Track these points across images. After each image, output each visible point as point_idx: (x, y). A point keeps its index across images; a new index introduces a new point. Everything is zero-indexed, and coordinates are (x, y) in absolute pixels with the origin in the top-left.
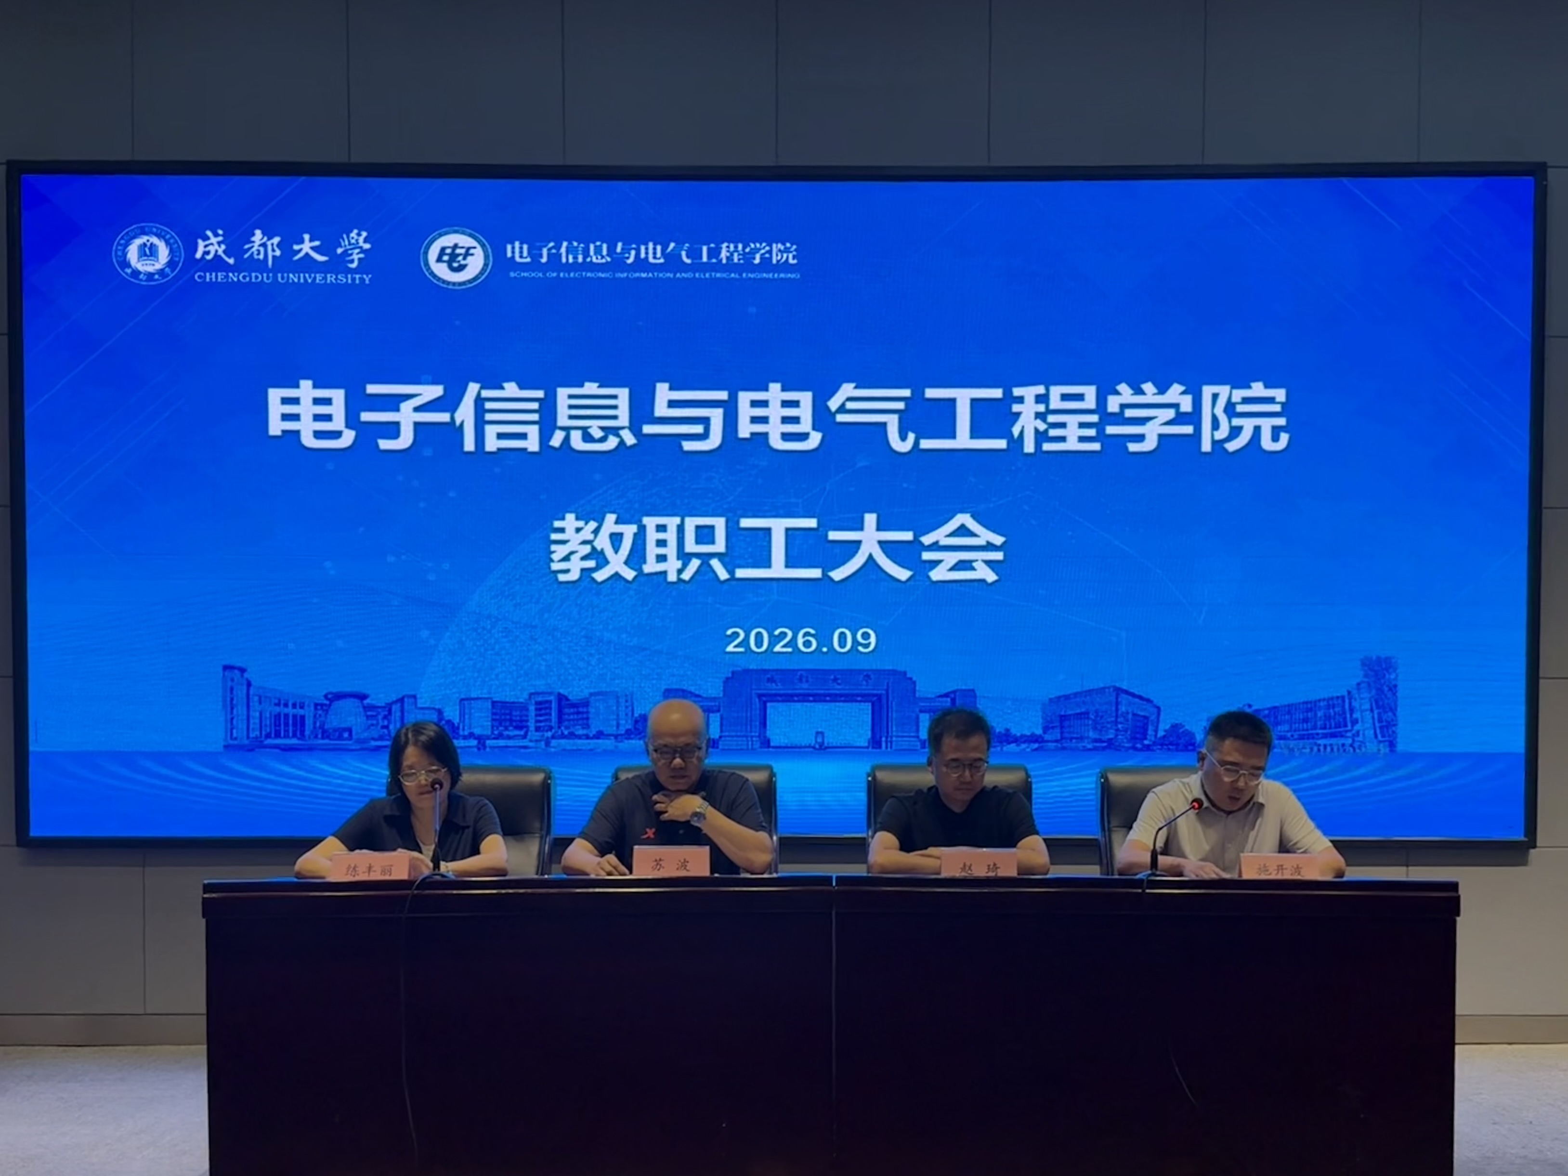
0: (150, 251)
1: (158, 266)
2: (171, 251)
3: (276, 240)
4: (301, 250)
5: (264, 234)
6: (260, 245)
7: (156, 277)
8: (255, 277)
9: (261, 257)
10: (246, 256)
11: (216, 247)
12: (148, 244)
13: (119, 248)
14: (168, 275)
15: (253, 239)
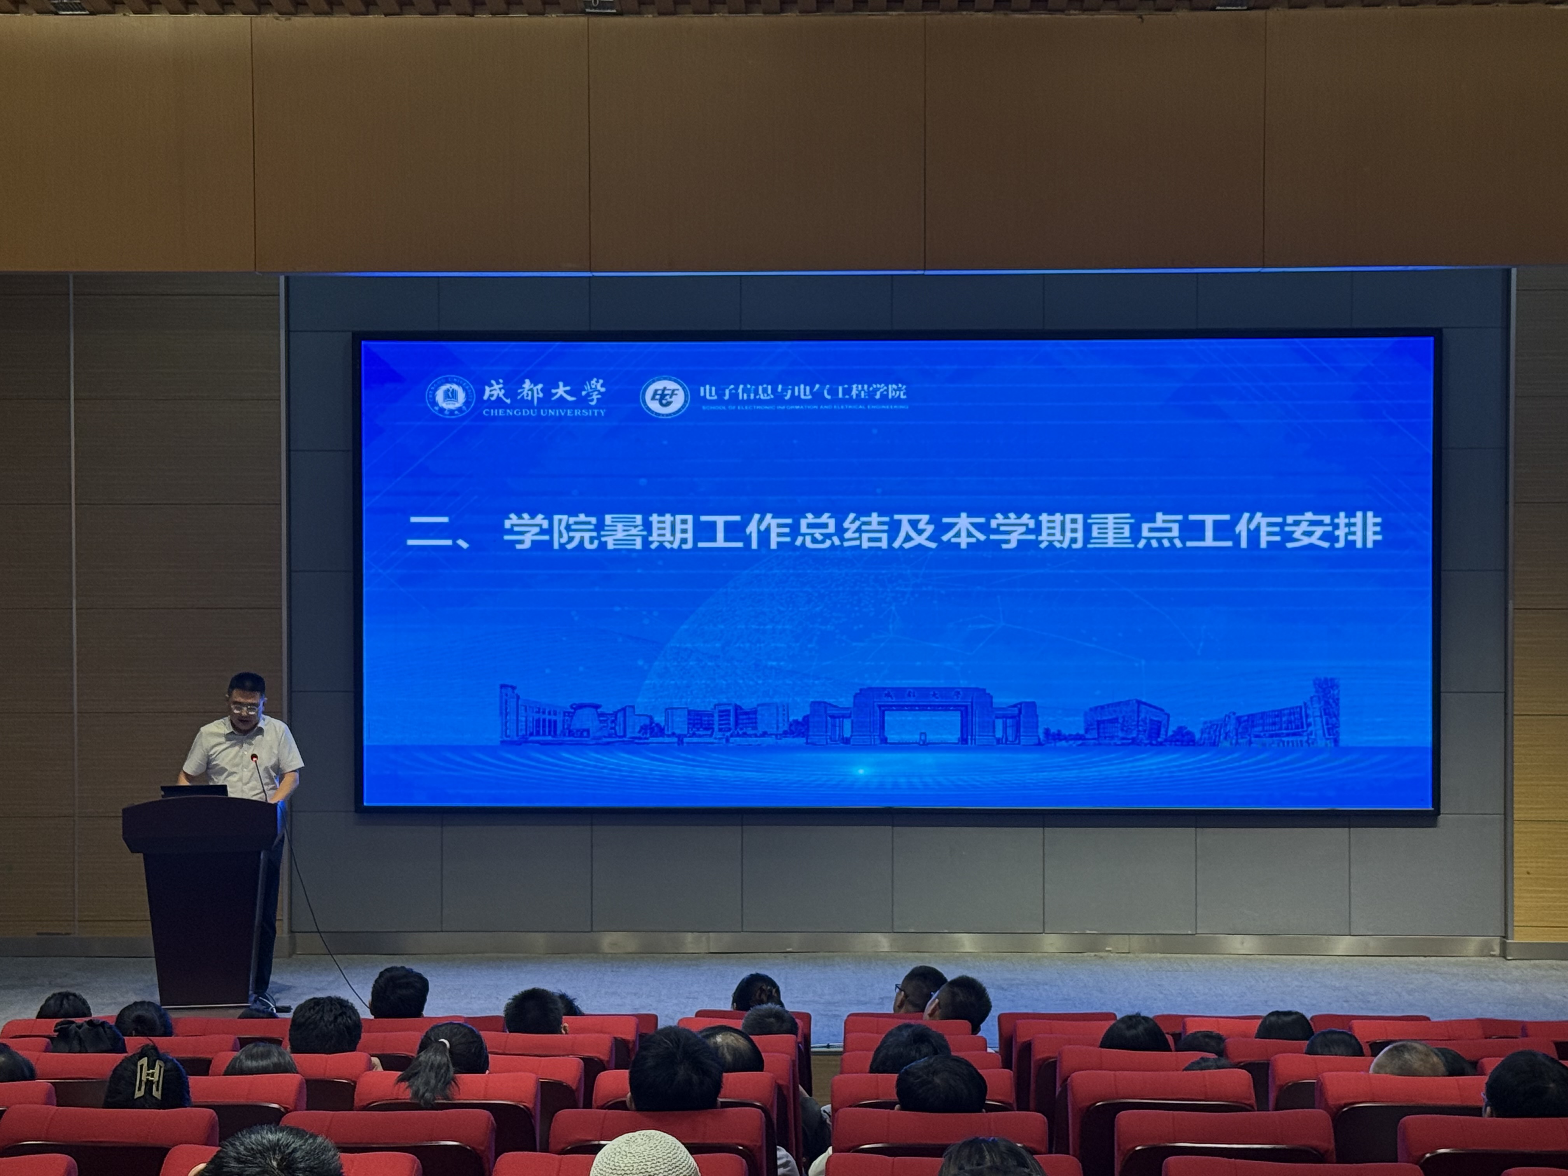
0: (452, 395)
1: (458, 405)
2: (467, 395)
3: (540, 386)
4: (556, 393)
5: (531, 382)
6: (529, 390)
7: (456, 412)
8: (525, 412)
9: (529, 398)
10: (519, 397)
11: (498, 391)
12: (451, 390)
13: (431, 392)
14: (464, 411)
15: (524, 386)
